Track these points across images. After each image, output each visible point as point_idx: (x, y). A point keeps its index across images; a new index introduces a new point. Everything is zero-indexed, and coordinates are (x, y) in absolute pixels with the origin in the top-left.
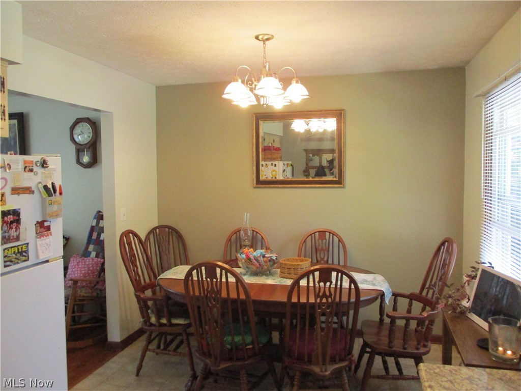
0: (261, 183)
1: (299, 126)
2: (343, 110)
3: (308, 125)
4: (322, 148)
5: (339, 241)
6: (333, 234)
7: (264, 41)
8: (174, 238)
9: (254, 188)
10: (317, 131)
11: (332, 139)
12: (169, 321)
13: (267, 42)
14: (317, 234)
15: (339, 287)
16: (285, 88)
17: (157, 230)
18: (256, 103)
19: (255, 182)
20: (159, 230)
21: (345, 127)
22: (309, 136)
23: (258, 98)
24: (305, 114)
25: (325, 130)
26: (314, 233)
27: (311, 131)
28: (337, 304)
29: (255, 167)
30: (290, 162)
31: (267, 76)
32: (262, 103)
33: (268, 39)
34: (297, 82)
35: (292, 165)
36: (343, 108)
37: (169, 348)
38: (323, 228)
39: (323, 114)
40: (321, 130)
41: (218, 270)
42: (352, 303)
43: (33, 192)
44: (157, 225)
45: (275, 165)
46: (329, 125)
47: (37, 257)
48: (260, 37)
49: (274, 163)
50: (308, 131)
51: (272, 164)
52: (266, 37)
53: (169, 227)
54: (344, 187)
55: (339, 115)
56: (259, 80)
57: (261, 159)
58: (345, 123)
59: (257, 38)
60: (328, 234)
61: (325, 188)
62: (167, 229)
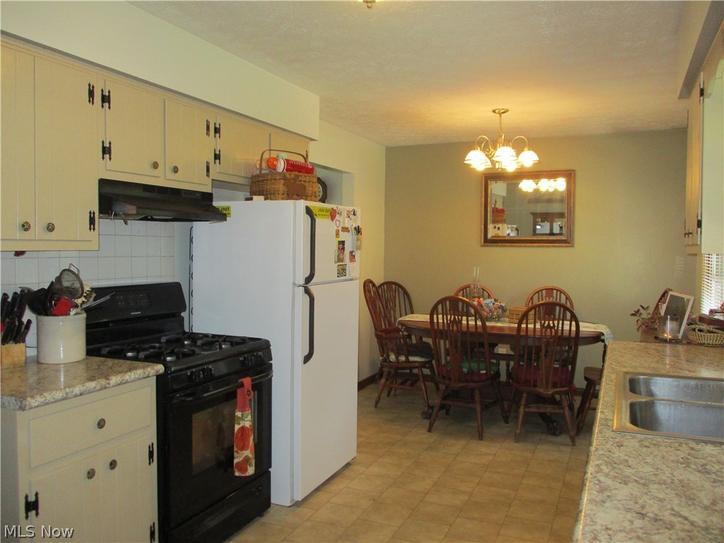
0: (488, 242)
1: (527, 186)
2: (573, 170)
3: (537, 184)
4: (550, 211)
5: (567, 298)
6: (561, 292)
7: (500, 114)
8: (400, 294)
9: (482, 246)
10: (547, 191)
11: (562, 201)
12: (407, 358)
13: (503, 115)
14: (544, 291)
15: (560, 328)
16: (518, 154)
17: (385, 286)
18: (491, 166)
19: (483, 241)
20: (387, 287)
21: (575, 187)
22: (537, 197)
23: (493, 163)
24: (535, 174)
25: (556, 190)
26: (541, 291)
27: (541, 190)
28: (559, 337)
29: (483, 226)
30: (516, 226)
31: (503, 145)
32: (497, 167)
33: (503, 113)
34: (529, 150)
35: (517, 229)
36: (573, 168)
37: (406, 384)
38: (550, 285)
39: (553, 175)
40: (551, 190)
41: (460, 304)
42: (573, 338)
43: (349, 231)
44: (383, 282)
45: (499, 228)
46: (560, 185)
47: (350, 275)
48: (497, 111)
49: (497, 226)
50: (537, 191)
51: (495, 227)
52: (503, 111)
54: (573, 246)
55: (570, 175)
56: (495, 148)
57: (489, 222)
58: (574, 183)
59: (494, 111)
60: (555, 291)
61: (553, 246)
62: (394, 286)
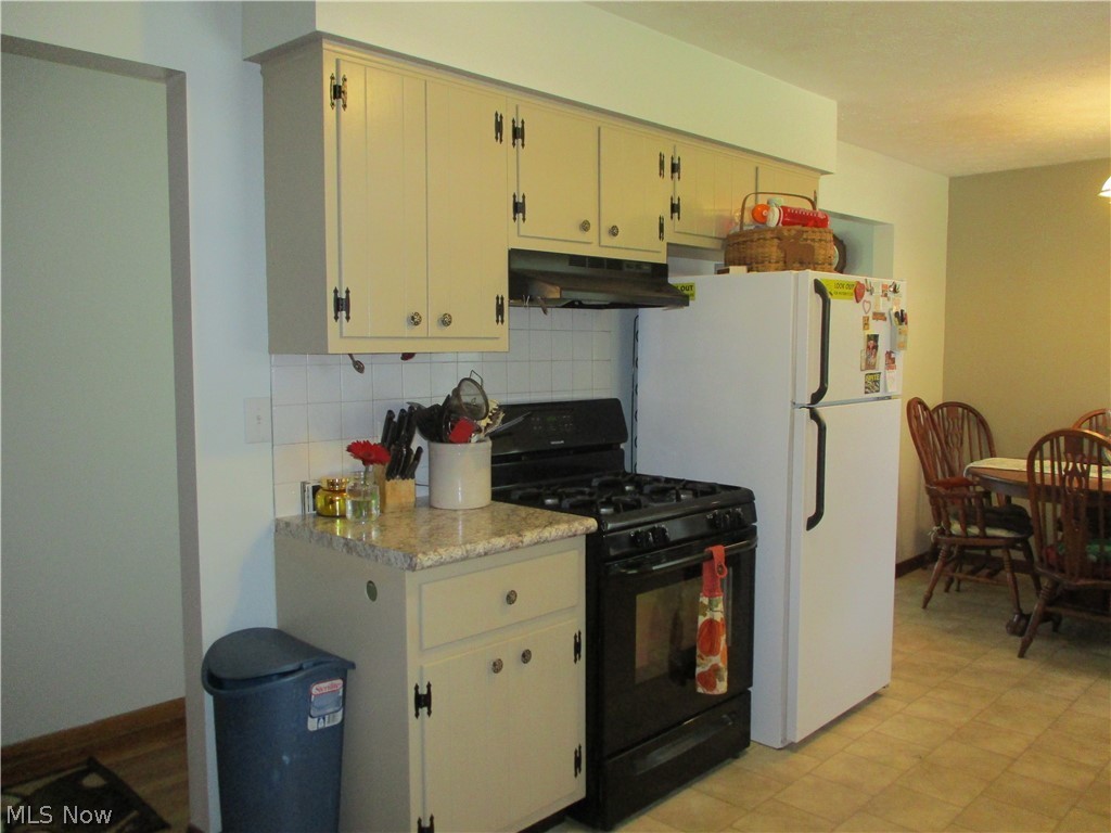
8: (972, 423)
12: (982, 530)
17: (945, 409)
20: (947, 411)
37: (980, 573)
43: (885, 319)
44: (940, 402)
47: (886, 390)
53: (965, 407)
62: (960, 410)
